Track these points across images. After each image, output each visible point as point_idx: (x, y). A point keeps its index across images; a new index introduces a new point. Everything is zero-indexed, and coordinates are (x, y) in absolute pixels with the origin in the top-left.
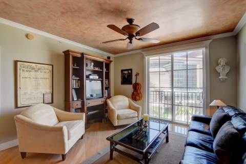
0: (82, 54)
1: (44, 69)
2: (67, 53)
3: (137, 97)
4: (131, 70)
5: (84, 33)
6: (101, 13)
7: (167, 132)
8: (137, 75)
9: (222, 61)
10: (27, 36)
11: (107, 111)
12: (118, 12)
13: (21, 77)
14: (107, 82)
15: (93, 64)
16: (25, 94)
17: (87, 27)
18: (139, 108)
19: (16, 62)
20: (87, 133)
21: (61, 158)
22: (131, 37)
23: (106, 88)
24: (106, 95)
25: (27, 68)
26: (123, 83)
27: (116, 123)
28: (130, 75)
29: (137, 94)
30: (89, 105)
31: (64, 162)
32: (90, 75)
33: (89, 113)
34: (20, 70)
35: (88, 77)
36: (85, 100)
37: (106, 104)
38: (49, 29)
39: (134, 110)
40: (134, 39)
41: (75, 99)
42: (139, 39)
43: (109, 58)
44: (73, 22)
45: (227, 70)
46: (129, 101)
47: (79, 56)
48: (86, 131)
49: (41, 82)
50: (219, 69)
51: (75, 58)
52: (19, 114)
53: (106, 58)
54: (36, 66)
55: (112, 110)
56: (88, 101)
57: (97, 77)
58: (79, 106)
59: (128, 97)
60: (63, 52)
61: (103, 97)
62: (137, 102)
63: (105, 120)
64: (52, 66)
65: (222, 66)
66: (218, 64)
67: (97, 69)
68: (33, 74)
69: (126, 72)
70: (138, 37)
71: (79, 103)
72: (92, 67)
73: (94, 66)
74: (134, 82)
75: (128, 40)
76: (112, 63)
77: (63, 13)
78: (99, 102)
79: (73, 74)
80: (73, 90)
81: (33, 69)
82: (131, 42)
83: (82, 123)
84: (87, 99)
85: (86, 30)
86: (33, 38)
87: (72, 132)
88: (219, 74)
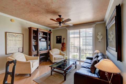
0: (38, 29)
1: (19, 36)
2: (30, 29)
3: (64, 50)
4: (61, 36)
5: (39, 20)
6: (47, 13)
7: (76, 64)
8: (64, 39)
9: (100, 34)
10: (11, 20)
11: (49, 56)
12: (54, 13)
13: (8, 40)
14: (49, 42)
15: (42, 33)
16: (10, 48)
17: (40, 17)
18: (64, 54)
19: (6, 33)
20: (40, 66)
21: (29, 76)
22: (60, 23)
23: (49, 45)
24: (49, 48)
25: (11, 35)
26: (57, 43)
27: (54, 61)
28: (60, 39)
29: (63, 48)
30: (40, 53)
31: (30, 77)
32: (41, 39)
33: (41, 57)
34: (8, 36)
35: (40, 40)
36: (39, 51)
37: (49, 53)
38: (22, 17)
39: (62, 55)
40: (61, 24)
41: (34, 50)
42: (64, 24)
43: (50, 30)
44: (34, 15)
45: (101, 37)
46: (60, 51)
47: (36, 30)
48: (39, 65)
49: (18, 42)
50: (98, 37)
51: (34, 31)
52: (9, 57)
53: (49, 31)
54: (16, 34)
55: (52, 55)
56: (40, 51)
57: (45, 40)
58: (36, 54)
59: (59, 49)
60: (28, 28)
61: (47, 49)
62: (64, 52)
63: (48, 60)
64: (23, 34)
65: (100, 36)
66: (98, 35)
67: (44, 36)
68: (14, 38)
69: (59, 37)
70: (63, 23)
71: (36, 52)
72: (42, 35)
73: (43, 35)
74: (62, 42)
75: (59, 24)
76: (52, 33)
77: (30, 12)
78: (45, 52)
79: (33, 38)
80: (33, 46)
81: (14, 36)
82: (60, 25)
83: (38, 61)
84: (40, 50)
85: (40, 18)
86: (14, 21)
87: (34, 64)
88: (98, 39)
